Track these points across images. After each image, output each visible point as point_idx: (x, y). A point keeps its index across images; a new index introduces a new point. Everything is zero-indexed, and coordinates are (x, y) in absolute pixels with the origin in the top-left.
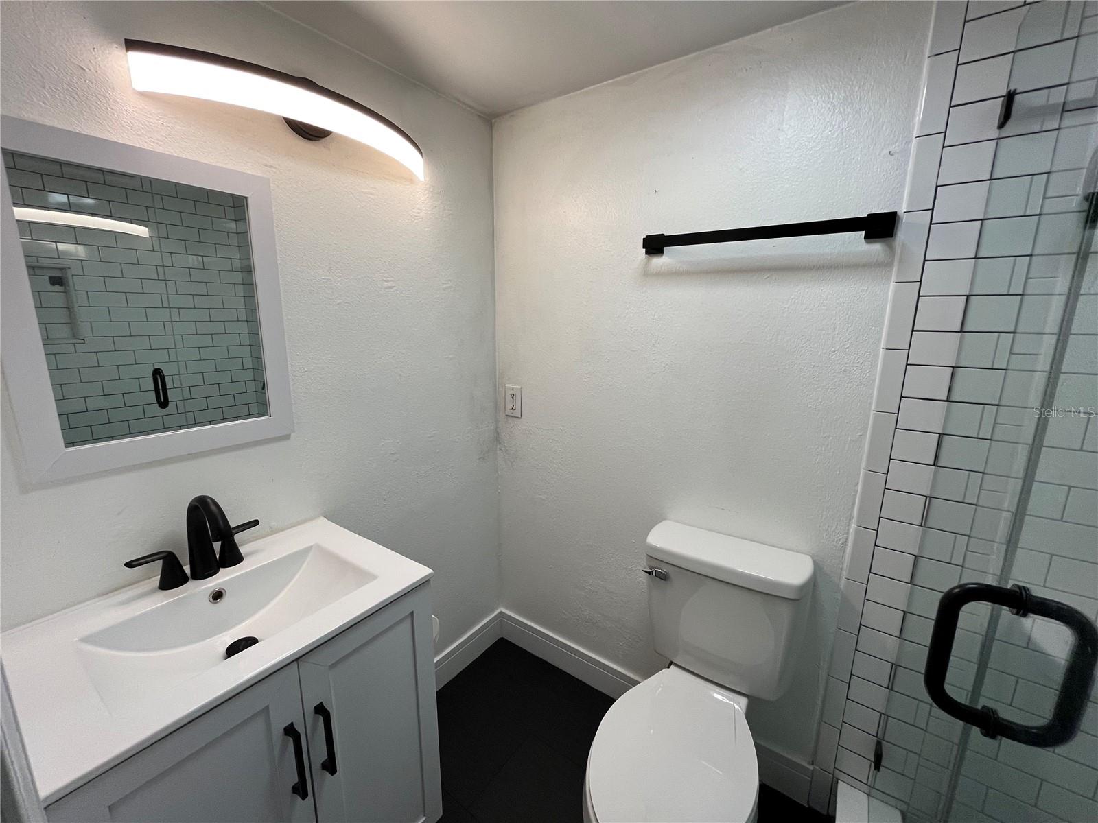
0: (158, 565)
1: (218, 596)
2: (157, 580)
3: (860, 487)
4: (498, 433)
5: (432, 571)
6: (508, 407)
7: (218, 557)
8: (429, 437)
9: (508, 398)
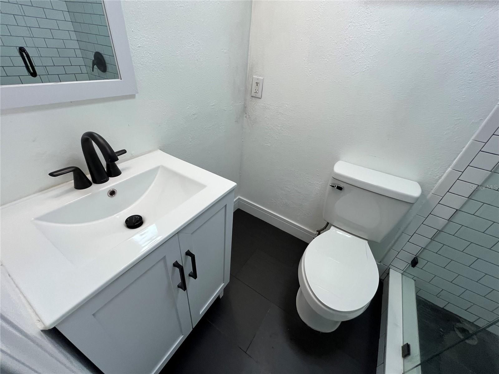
0: (71, 175)
1: (112, 193)
2: (72, 183)
3: (464, 149)
4: (245, 107)
5: (236, 184)
6: (254, 91)
7: (106, 170)
8: (212, 106)
9: (254, 84)
